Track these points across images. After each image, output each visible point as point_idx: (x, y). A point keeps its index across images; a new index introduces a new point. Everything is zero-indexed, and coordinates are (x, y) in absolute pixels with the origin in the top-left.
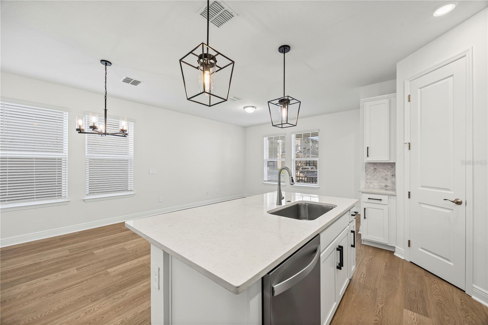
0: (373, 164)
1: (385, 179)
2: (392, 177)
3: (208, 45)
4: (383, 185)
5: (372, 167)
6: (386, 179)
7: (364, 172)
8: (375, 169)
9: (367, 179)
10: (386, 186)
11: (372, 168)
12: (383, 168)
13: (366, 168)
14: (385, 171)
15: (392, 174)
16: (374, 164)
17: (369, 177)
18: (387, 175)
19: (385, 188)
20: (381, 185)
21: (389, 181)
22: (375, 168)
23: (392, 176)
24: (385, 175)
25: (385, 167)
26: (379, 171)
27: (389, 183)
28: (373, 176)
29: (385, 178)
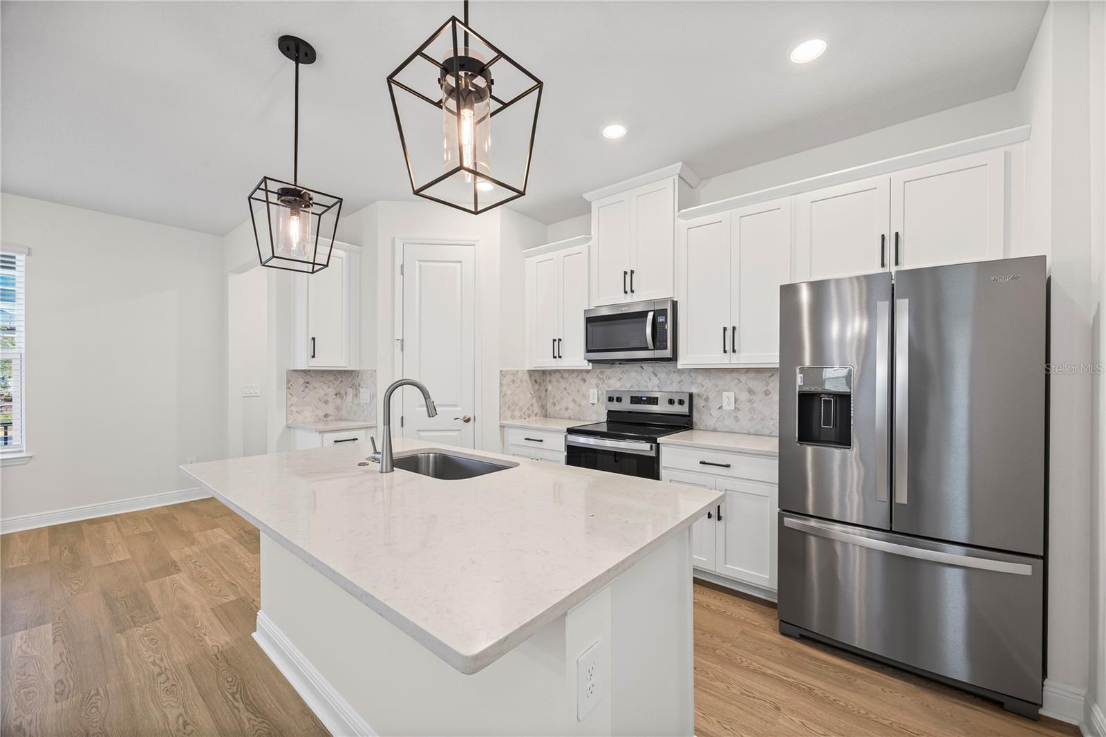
0: (302, 373)
1: (324, 402)
2: (335, 397)
3: (466, 24)
4: (321, 413)
5: (301, 379)
6: (326, 402)
7: (285, 391)
8: (308, 383)
9: (292, 405)
10: (326, 416)
11: (301, 381)
12: (321, 382)
13: (288, 381)
14: (325, 387)
15: (335, 392)
16: (305, 373)
17: (295, 399)
18: (328, 394)
19: (325, 419)
20: (317, 416)
21: (331, 405)
22: (307, 380)
23: (336, 395)
24: (325, 395)
25: (323, 378)
26: (315, 388)
27: (330, 409)
28: (303, 398)
29: (324, 400)
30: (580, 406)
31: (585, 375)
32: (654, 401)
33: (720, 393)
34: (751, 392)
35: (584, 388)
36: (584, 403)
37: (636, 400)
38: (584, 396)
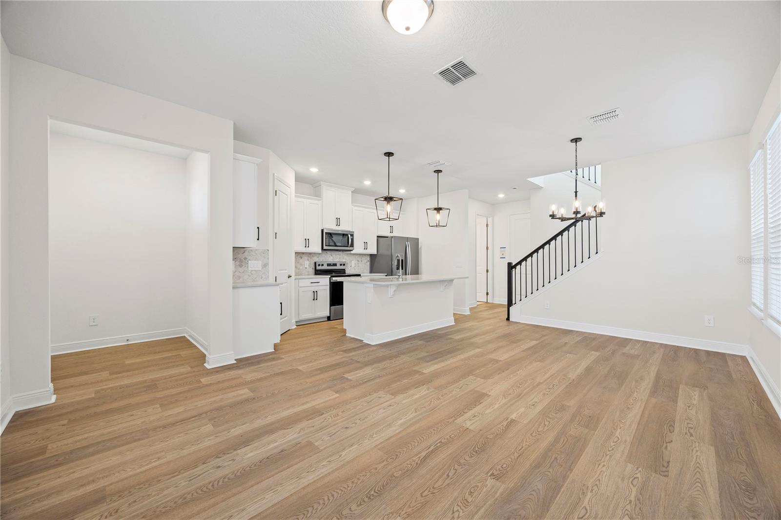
30: (299, 269)
31: (301, 255)
32: (335, 265)
33: (351, 261)
34: (358, 261)
35: (301, 261)
36: (301, 268)
37: (329, 265)
38: (301, 264)
